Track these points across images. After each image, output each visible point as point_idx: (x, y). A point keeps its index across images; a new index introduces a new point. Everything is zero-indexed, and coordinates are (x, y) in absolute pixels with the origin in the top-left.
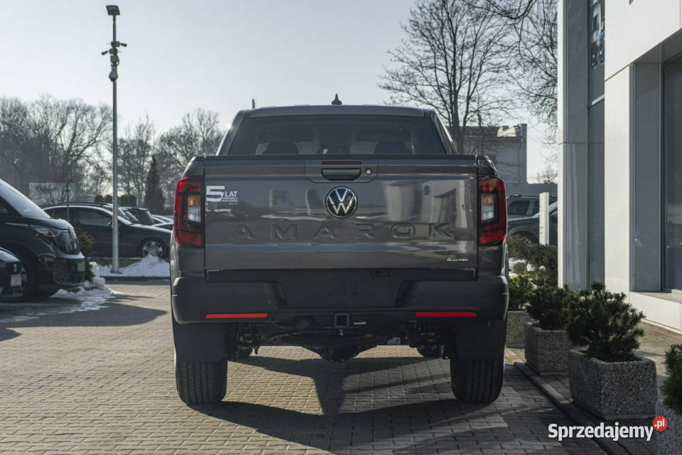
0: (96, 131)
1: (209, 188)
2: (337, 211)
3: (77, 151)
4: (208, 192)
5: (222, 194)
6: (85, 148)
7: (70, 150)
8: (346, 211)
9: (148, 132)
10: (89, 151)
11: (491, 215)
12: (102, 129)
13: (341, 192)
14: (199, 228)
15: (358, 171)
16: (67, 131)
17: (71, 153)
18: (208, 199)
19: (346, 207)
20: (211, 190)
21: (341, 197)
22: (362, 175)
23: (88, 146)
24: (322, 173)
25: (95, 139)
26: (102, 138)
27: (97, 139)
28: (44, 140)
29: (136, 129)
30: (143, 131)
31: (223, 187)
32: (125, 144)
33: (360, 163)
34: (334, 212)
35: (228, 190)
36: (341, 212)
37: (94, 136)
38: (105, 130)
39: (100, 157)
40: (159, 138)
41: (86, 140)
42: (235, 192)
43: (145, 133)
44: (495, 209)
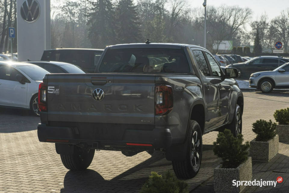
0: (243, 19)
1: (49, 87)
2: (96, 98)
3: (235, 27)
4: (49, 89)
5: (53, 90)
6: (239, 26)
7: (232, 27)
8: (100, 98)
9: (265, 19)
10: (241, 27)
11: (161, 102)
12: (246, 18)
13: (98, 90)
14: (45, 103)
15: (106, 81)
16: (232, 19)
17: (233, 28)
18: (48, 92)
19: (100, 97)
20: (50, 88)
21: (98, 93)
22: (107, 83)
23: (240, 25)
24: (91, 82)
25: (243, 22)
26: (246, 22)
27: (244, 22)
28: (222, 23)
29: (260, 18)
30: (264, 18)
31: (54, 87)
32: (258, 23)
33: (106, 78)
34: (95, 98)
35: (55, 88)
36: (98, 99)
37: (243, 21)
38: (247, 18)
39: (245, 29)
40: (270, 21)
41: (239, 23)
42: (58, 89)
43: (264, 19)
44: (163, 99)
